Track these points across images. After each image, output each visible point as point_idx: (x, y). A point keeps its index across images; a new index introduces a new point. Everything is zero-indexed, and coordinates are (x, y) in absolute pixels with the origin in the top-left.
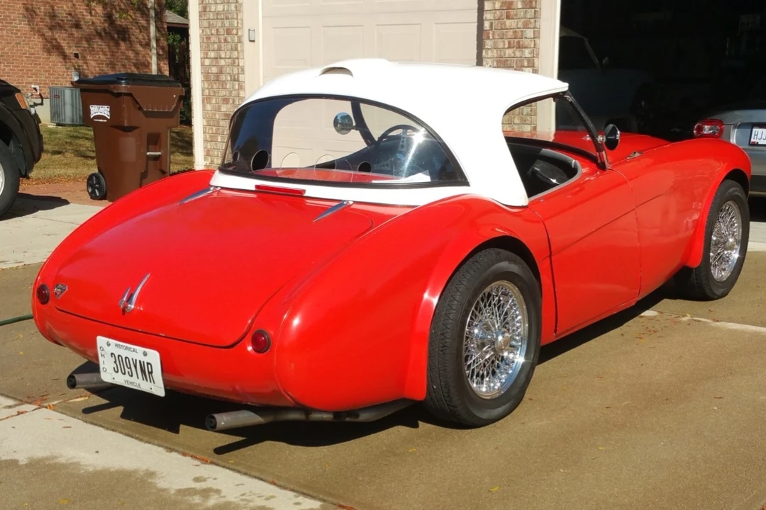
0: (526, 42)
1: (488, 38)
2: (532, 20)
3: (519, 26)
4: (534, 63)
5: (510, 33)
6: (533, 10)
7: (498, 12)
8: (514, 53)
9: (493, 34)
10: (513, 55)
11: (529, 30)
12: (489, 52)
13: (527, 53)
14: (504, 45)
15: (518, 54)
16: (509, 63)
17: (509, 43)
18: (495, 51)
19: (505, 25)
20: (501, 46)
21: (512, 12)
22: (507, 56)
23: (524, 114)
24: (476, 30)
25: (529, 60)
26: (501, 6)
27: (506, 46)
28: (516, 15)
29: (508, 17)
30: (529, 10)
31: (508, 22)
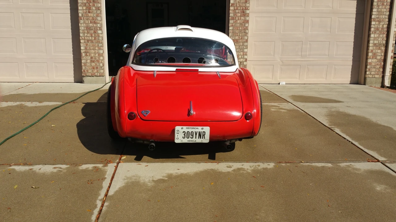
0: (98, 22)
1: (81, 19)
2: (100, 14)
3: (94, 16)
4: (101, 29)
5: (91, 18)
6: (100, 11)
7: (85, 10)
8: (93, 25)
9: (83, 18)
10: (92, 26)
11: (99, 17)
12: (82, 24)
13: (99, 25)
14: (89, 22)
15: (95, 25)
16: (91, 28)
17: (91, 22)
18: (85, 24)
19: (88, 15)
20: (87, 22)
21: (91, 11)
22: (90, 26)
23: (100, 46)
24: (70, 16)
25: (100, 28)
26: (86, 8)
27: (89, 23)
28: (93, 12)
29: (89, 12)
30: (98, 11)
31: (89, 14)
